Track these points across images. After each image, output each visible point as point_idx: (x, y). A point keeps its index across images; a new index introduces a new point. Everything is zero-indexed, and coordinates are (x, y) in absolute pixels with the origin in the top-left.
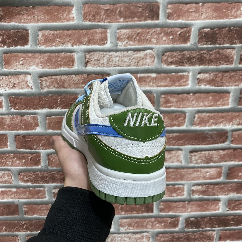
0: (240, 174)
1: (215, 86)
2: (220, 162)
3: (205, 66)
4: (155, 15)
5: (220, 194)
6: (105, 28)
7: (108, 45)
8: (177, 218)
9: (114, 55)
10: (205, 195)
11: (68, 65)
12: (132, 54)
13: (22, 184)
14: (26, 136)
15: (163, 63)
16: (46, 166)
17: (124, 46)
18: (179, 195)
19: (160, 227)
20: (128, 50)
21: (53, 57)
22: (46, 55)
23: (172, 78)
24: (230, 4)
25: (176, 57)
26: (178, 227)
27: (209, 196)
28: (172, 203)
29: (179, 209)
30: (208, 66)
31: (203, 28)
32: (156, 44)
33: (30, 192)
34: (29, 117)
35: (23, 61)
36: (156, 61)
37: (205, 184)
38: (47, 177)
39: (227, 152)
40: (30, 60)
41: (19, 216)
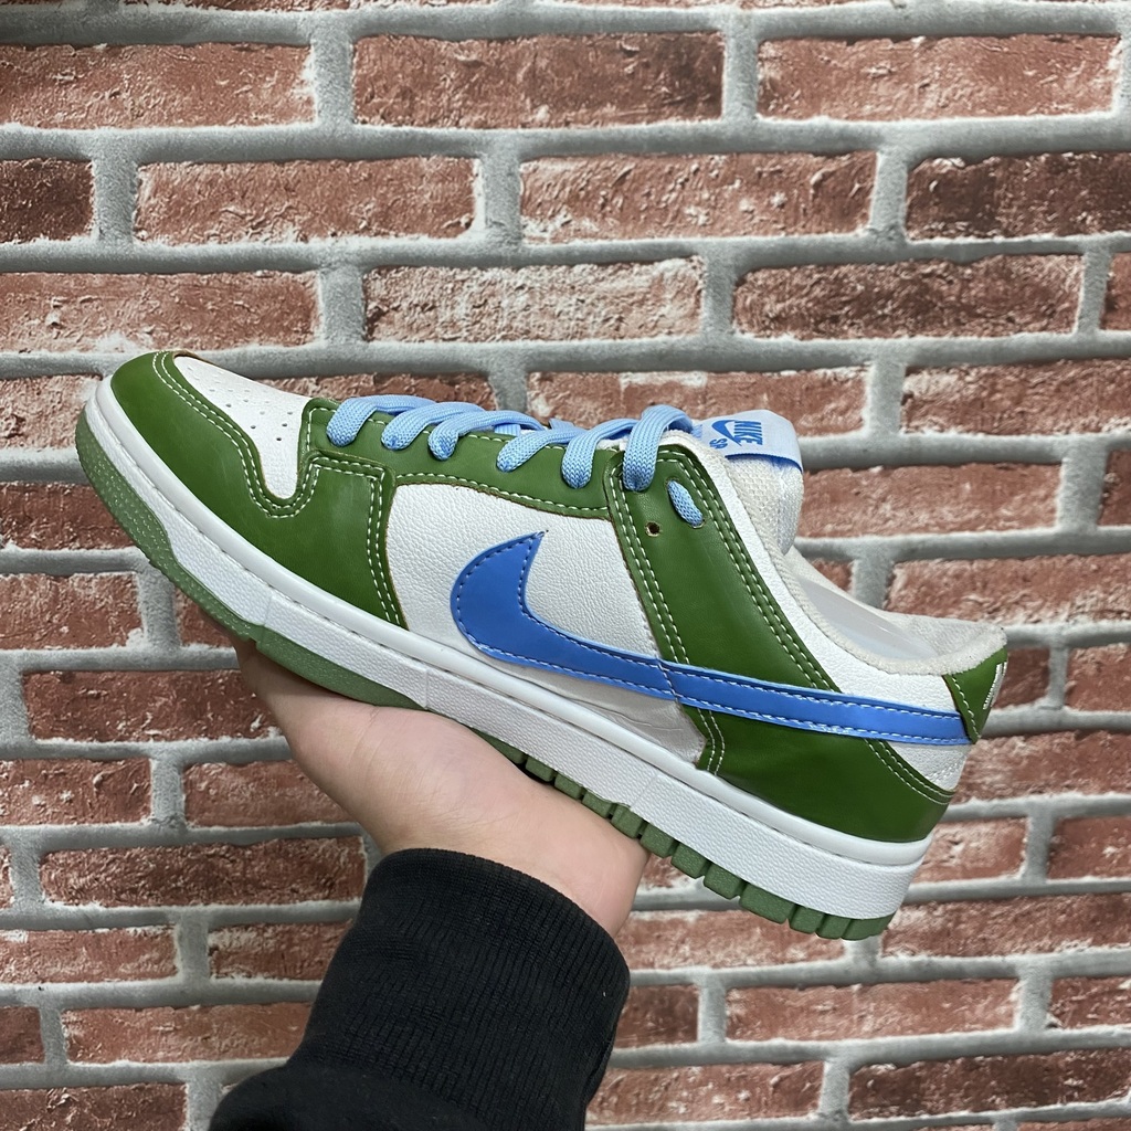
0: (1109, 850)
1: (988, 433)
2: (1014, 795)
3: (939, 335)
4: (701, 91)
5: (1013, 946)
6: (462, 152)
7: (477, 236)
8: (809, 1062)
9: (505, 282)
10: (943, 954)
11: (282, 327)
12: (591, 279)
13: (60, 907)
14: (79, 675)
15: (740, 324)
16: (172, 818)
17: (555, 240)
18: (820, 953)
19: (727, 1109)
20: (570, 260)
21: (207, 292)
22: (177, 279)
23: (780, 394)
24: (1055, 44)
25: (805, 291)
26: (815, 1106)
27: (964, 955)
28: (785, 991)
29: (820, 1020)
30: (956, 335)
31: (933, 155)
32: (708, 228)
33: (99, 947)
34: (90, 580)
35: (64, 308)
36: (705, 312)
37: (943, 899)
38: (180, 872)
39: (1047, 747)
40: (96, 303)
41: (43, 1067)
